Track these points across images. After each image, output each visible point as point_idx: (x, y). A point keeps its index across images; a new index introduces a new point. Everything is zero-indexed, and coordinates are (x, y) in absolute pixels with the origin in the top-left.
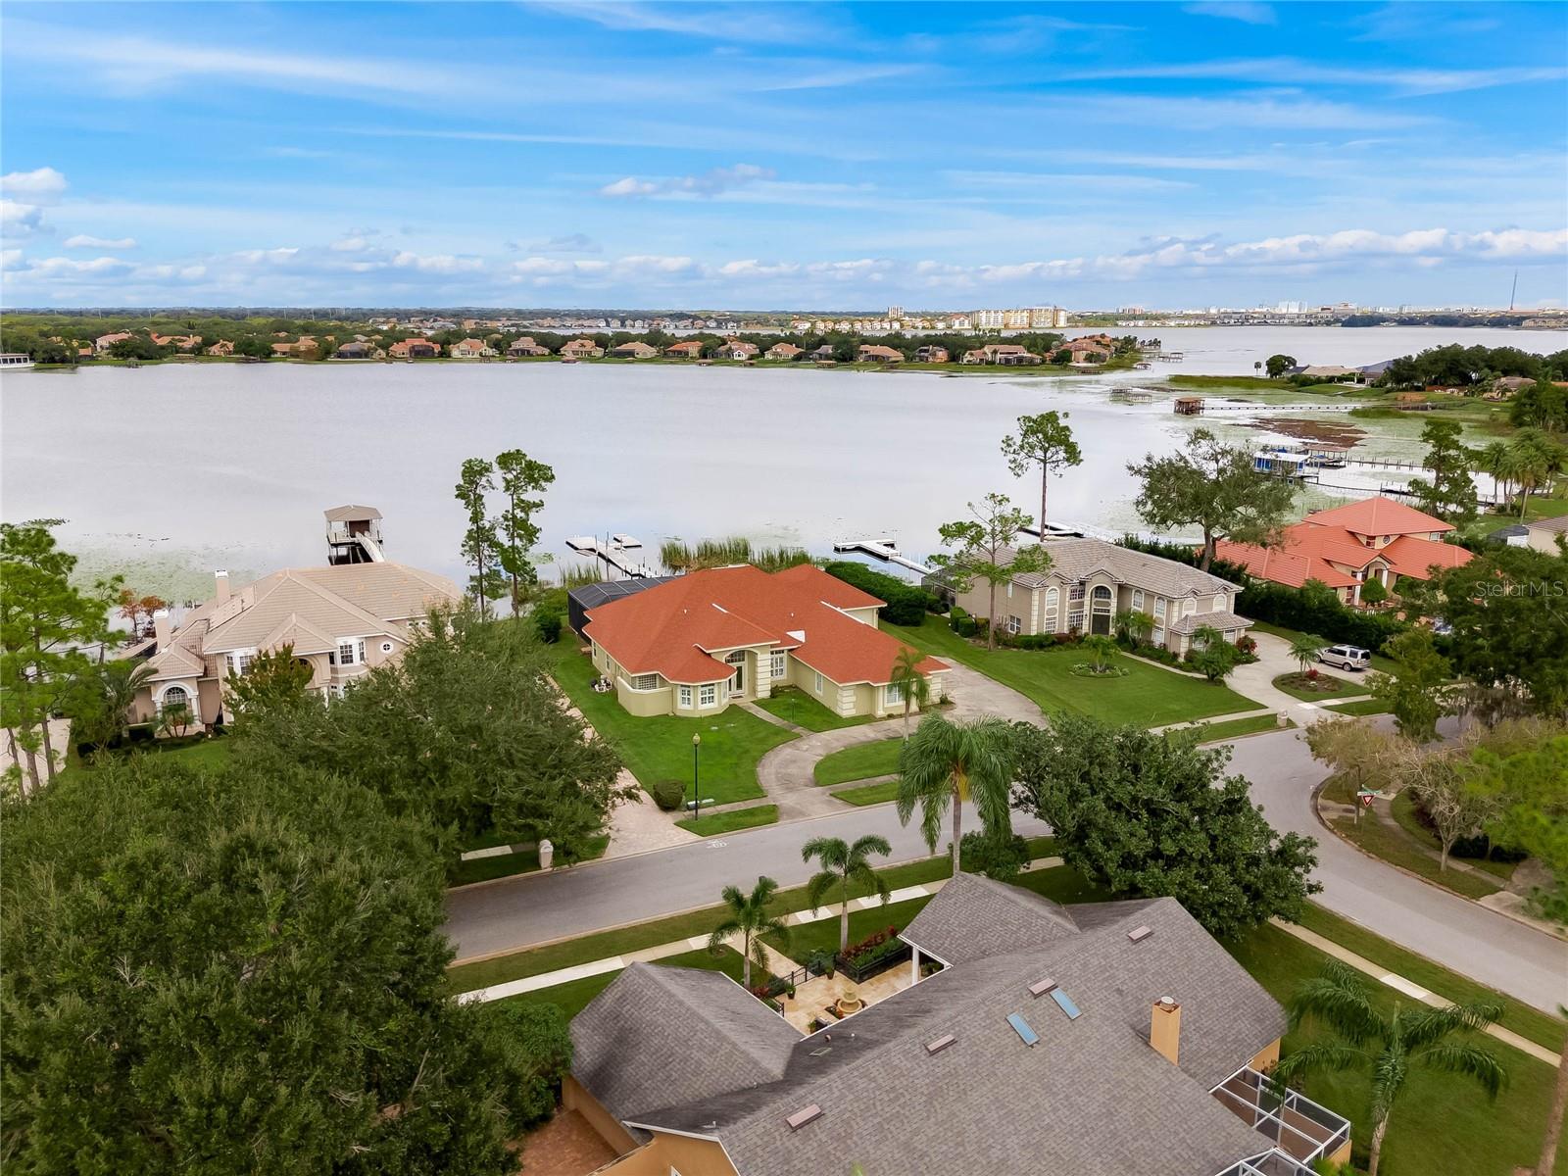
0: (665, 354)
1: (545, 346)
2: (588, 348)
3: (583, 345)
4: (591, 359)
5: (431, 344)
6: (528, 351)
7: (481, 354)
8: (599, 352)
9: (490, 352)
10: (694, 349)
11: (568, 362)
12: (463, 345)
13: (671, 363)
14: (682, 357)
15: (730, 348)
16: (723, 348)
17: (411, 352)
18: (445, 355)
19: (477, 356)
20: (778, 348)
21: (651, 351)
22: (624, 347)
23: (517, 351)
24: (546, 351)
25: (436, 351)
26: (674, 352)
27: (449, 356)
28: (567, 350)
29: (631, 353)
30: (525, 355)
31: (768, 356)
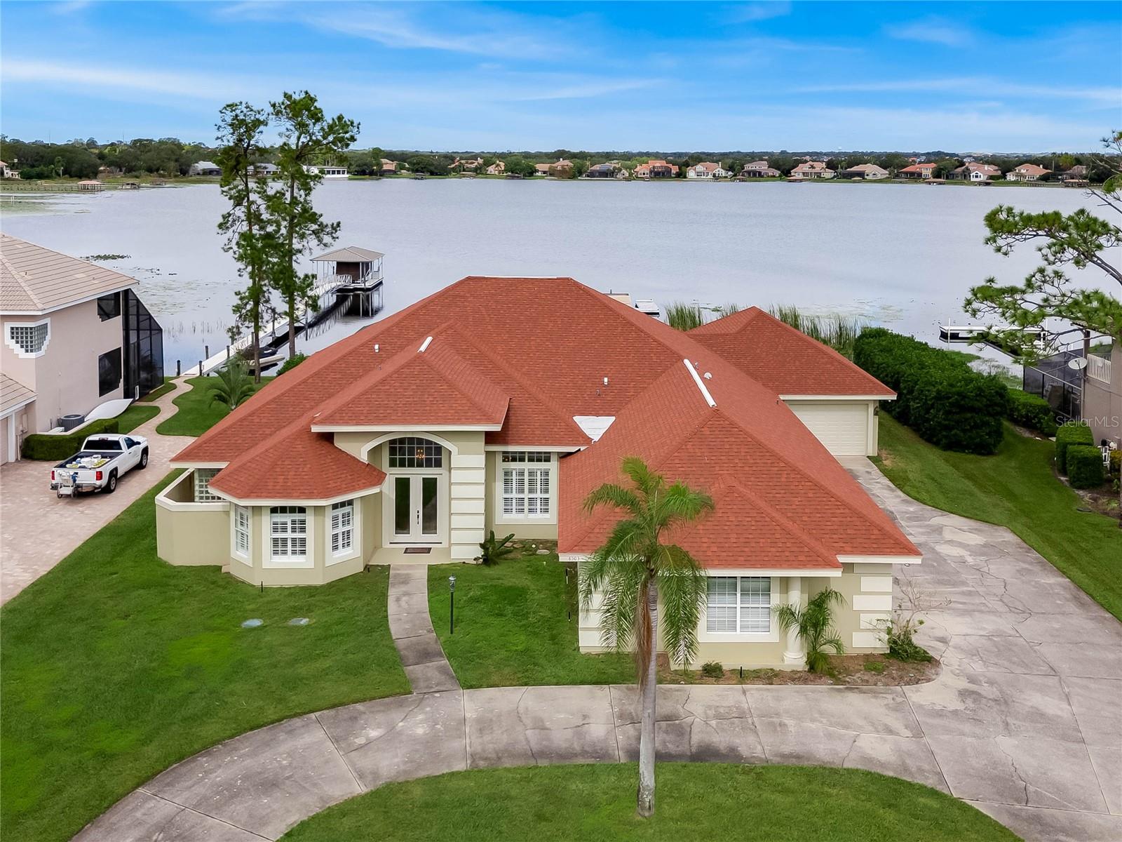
0: (897, 176)
1: (778, 169)
2: (817, 170)
3: (812, 167)
4: (819, 178)
5: (670, 165)
6: (760, 173)
7: (714, 175)
8: (829, 174)
9: (723, 173)
10: (927, 171)
11: (795, 181)
12: (700, 168)
13: (901, 182)
14: (916, 177)
15: (967, 169)
16: (960, 170)
17: (651, 172)
18: (681, 175)
19: (710, 176)
20: (1023, 170)
21: (882, 173)
22: (855, 169)
23: (749, 172)
24: (777, 173)
25: (674, 171)
26: (906, 173)
27: (685, 177)
28: (797, 173)
29: (861, 174)
30: (757, 175)
31: (1011, 177)
